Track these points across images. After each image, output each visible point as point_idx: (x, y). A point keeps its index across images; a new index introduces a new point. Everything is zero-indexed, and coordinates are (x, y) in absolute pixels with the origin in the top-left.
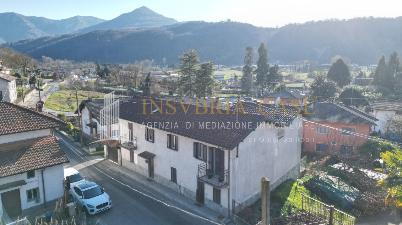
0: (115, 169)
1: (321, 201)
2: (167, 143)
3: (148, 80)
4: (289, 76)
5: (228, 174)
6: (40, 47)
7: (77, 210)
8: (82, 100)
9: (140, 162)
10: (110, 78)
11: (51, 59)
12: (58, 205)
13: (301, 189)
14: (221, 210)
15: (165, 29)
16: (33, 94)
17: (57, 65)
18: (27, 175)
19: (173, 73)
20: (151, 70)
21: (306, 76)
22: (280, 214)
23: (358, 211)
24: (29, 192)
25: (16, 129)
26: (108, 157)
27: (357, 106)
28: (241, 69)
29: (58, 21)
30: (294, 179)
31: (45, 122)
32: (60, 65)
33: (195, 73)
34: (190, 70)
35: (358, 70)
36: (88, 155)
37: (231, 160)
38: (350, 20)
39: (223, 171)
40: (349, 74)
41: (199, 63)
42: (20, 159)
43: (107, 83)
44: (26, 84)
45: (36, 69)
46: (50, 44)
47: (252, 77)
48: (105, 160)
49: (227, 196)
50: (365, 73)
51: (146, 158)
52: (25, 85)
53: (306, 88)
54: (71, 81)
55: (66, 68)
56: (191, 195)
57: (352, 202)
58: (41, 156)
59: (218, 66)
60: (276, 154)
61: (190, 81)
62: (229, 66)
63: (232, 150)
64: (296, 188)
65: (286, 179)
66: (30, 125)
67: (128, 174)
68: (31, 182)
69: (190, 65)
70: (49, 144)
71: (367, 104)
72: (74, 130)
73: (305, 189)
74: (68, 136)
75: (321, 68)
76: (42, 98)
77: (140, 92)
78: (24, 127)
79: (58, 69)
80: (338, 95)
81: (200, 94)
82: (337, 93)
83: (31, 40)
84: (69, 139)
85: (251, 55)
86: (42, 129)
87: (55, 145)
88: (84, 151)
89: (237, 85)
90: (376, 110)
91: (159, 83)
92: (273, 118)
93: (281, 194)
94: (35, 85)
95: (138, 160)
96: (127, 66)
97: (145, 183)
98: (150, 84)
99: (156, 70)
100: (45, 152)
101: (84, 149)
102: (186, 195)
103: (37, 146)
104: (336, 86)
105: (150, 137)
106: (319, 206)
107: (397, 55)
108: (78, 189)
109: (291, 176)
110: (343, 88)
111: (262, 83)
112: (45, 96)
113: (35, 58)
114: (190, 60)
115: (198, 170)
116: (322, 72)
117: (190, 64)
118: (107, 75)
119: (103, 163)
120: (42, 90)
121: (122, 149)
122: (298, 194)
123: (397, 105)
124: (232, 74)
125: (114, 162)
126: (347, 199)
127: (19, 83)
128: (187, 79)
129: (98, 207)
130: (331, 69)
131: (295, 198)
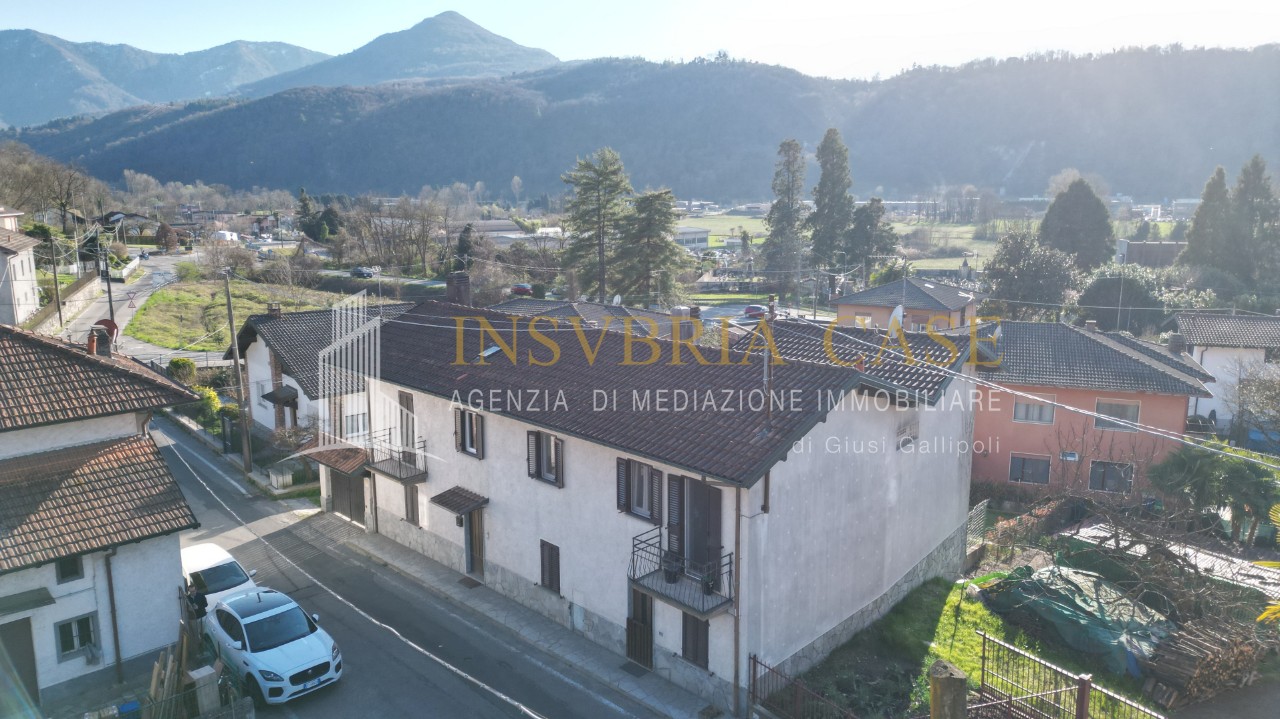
0: (354, 545)
1: (1043, 655)
2: (528, 459)
3: (464, 247)
4: (915, 234)
5: (733, 568)
6: (118, 143)
7: (223, 689)
8: (249, 313)
9: (437, 524)
10: (343, 241)
11: (152, 180)
12: (159, 674)
13: (975, 613)
14: (709, 686)
15: (519, 85)
16: (91, 292)
17: (173, 201)
18: (54, 571)
19: (544, 226)
20: (473, 215)
21: (970, 236)
22: (910, 701)
23: (1165, 688)
24: (63, 630)
25: (20, 416)
26: (333, 506)
27: (1138, 333)
28: (760, 213)
29: (175, 57)
30: (948, 578)
31: (119, 390)
32: (183, 201)
33: (616, 226)
34: (599, 215)
35: (1133, 215)
36: (267, 496)
37: (744, 522)
38: (1108, 55)
39: (719, 557)
40: (1108, 229)
41: (628, 193)
42: (33, 518)
43: (331, 259)
44: (71, 263)
45: (104, 214)
46: (149, 132)
47: (798, 239)
48: (321, 513)
49: (732, 643)
50: (1156, 225)
51: (458, 511)
52: (65, 264)
53: (970, 275)
54: (215, 254)
55: (201, 209)
56: (608, 636)
57: (1144, 657)
58: (104, 506)
59: (687, 203)
60: (892, 496)
61: (601, 253)
62: (724, 203)
63: (748, 487)
64: (958, 611)
65: (922, 579)
66: (66, 400)
67: (398, 564)
68: (70, 594)
69: (599, 200)
70: (133, 464)
71: (1174, 327)
72: (223, 412)
73: (988, 612)
74: (202, 435)
75: (1015, 211)
76: (120, 306)
77: (437, 286)
78: (47, 409)
79: (175, 214)
80: (1074, 296)
81: (632, 293)
82: (1073, 289)
83: (89, 121)
84: (205, 443)
85: (796, 167)
86: (108, 414)
87: (152, 470)
88: (253, 483)
89: (750, 266)
90: (1203, 345)
91: (500, 258)
92: (881, 377)
93: (907, 631)
94: (97, 265)
95: (431, 517)
96: (395, 201)
97: (455, 593)
98: (470, 263)
99: (489, 217)
100: (119, 494)
101: (254, 476)
102: (591, 635)
103: (92, 473)
104: (1069, 267)
105: (471, 439)
106: (1034, 671)
107: (1263, 169)
108: (229, 615)
109: (939, 570)
110: (1090, 274)
111: (830, 257)
112: (129, 302)
113: (100, 176)
114: (600, 183)
115: (633, 552)
116: (1021, 221)
117: (599, 196)
118: (332, 232)
119: (316, 524)
120: (121, 280)
121: (379, 478)
122: (963, 631)
123: (1268, 329)
124: (732, 230)
125: (354, 522)
126: (1129, 649)
127: (46, 257)
128: (592, 246)
129: (296, 679)
130: (1050, 212)
131: (955, 643)
